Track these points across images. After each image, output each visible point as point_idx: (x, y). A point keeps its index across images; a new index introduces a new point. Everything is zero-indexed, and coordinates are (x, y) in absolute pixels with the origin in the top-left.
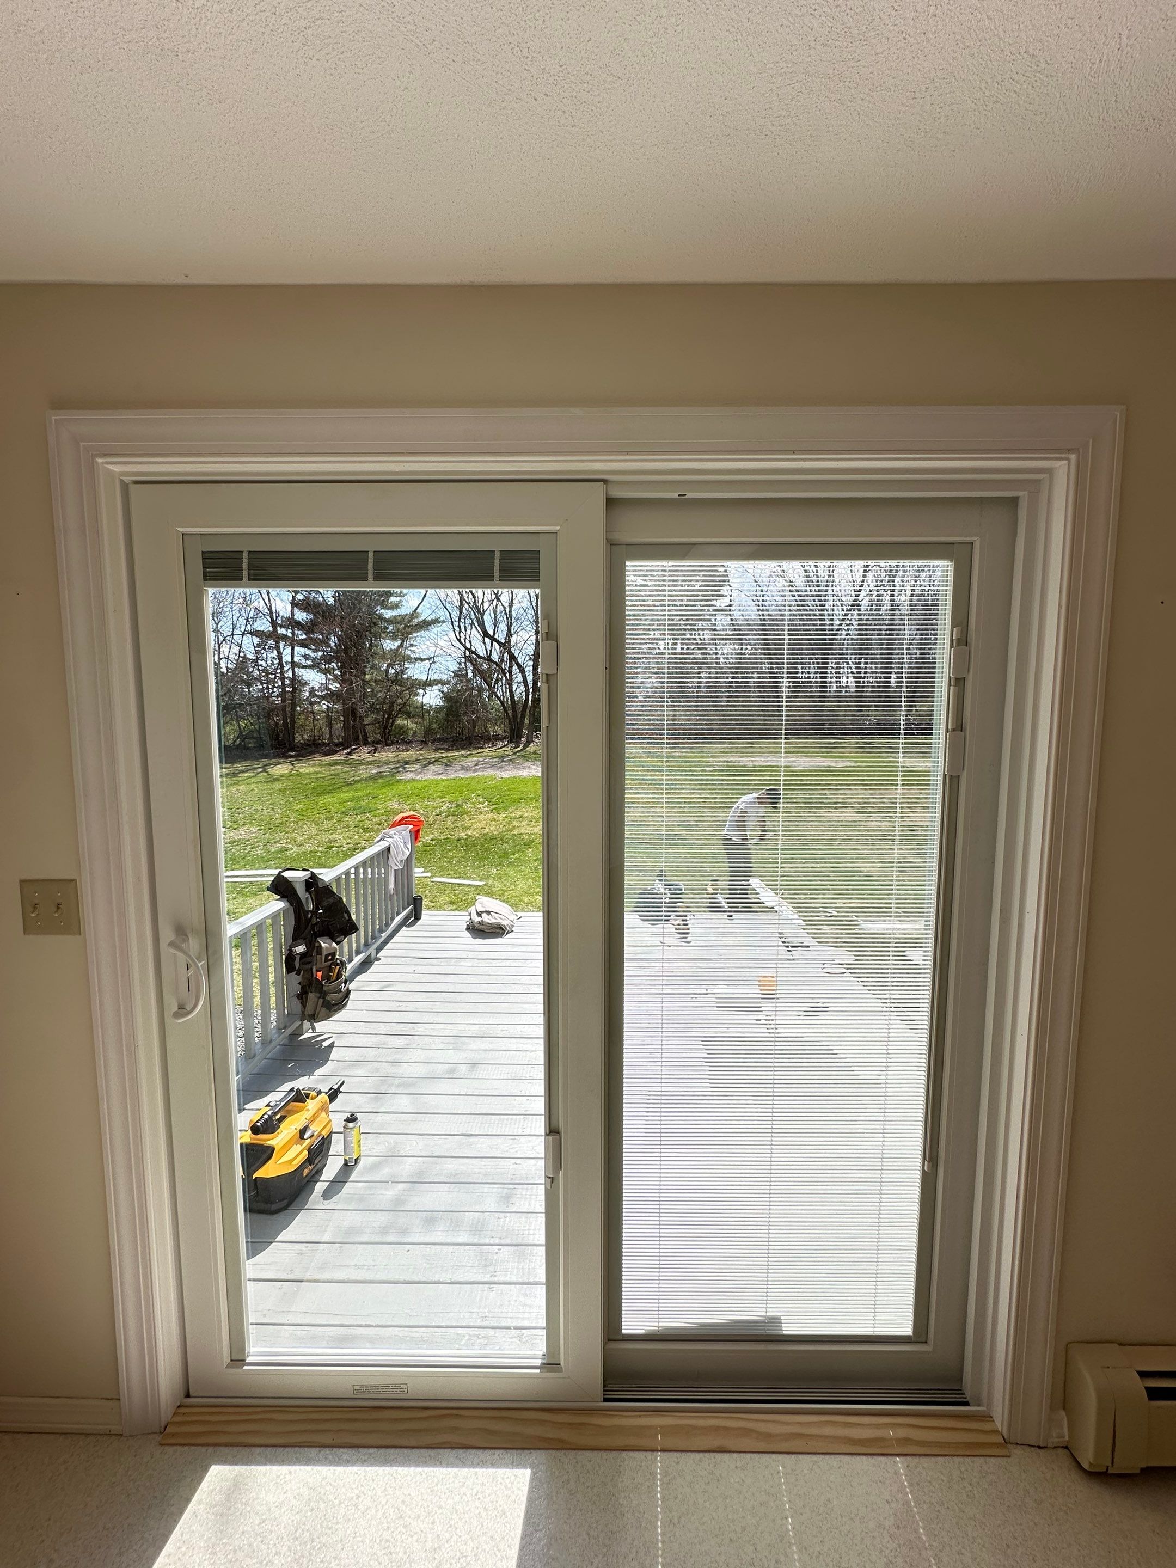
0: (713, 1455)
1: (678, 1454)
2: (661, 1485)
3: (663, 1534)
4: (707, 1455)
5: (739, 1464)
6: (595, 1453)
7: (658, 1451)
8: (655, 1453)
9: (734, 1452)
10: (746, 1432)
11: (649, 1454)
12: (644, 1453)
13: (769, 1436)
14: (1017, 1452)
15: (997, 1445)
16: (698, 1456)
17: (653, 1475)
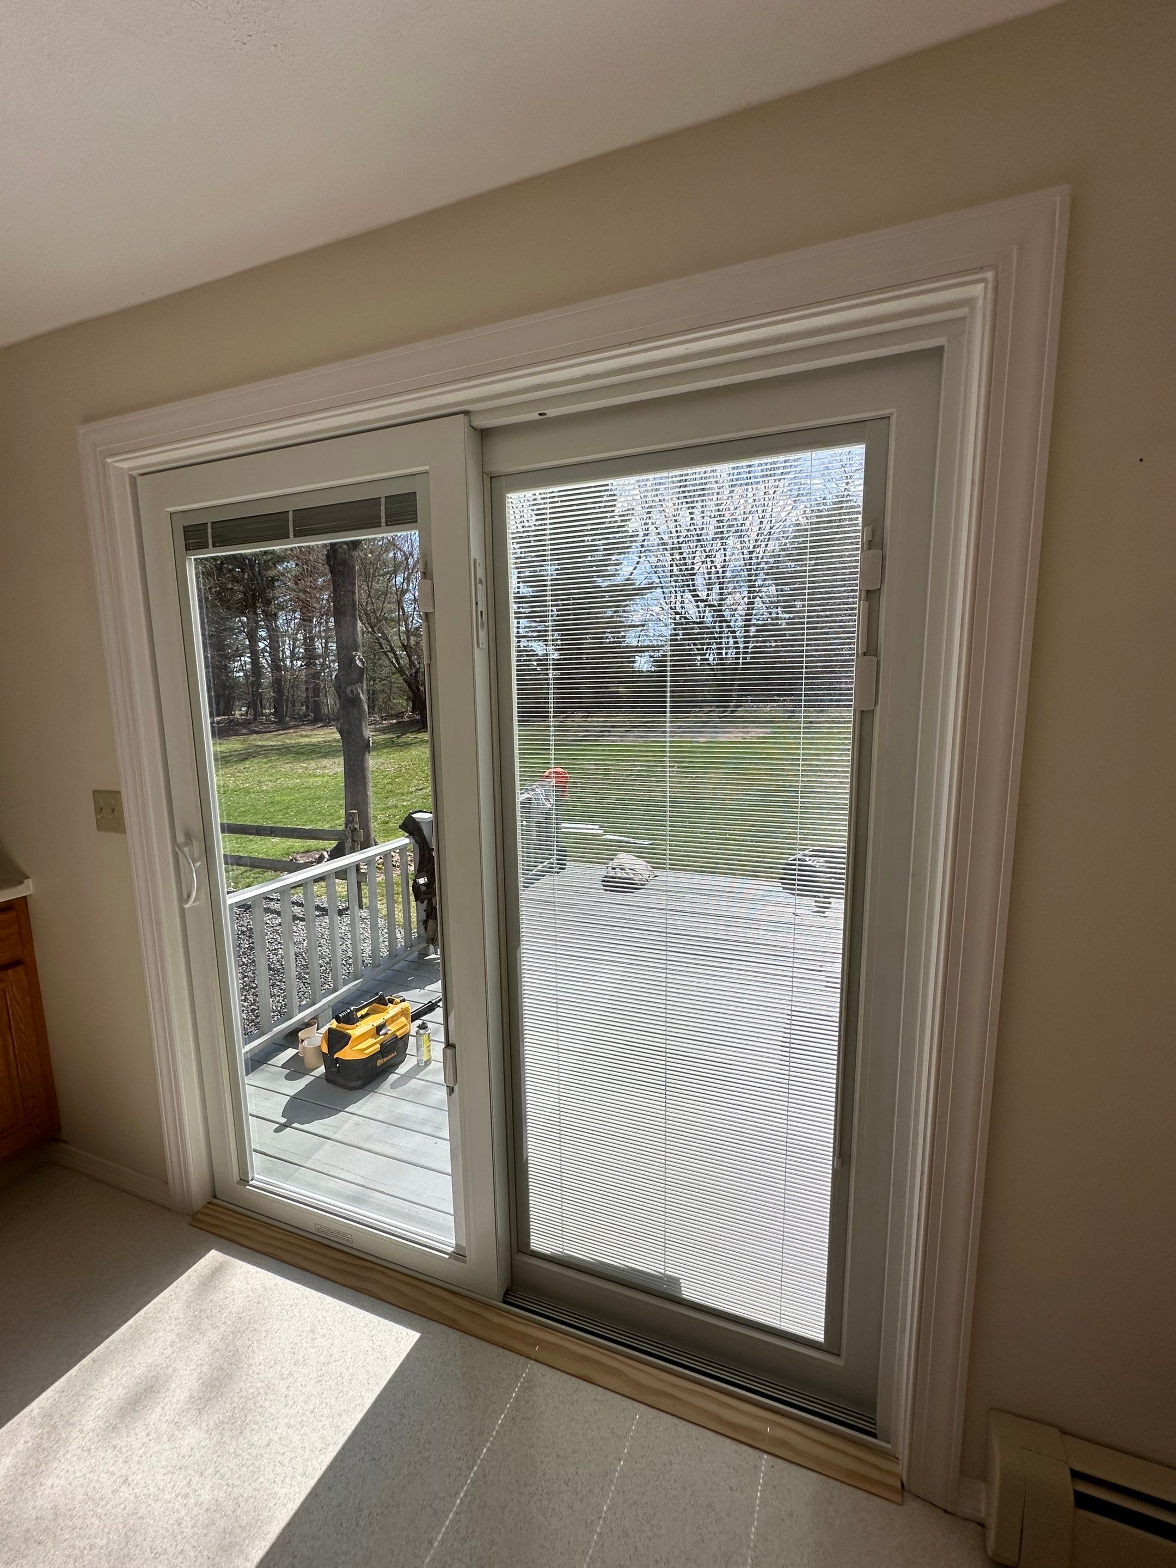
0: (579, 1380)
1: (548, 1369)
2: (521, 1387)
3: (502, 1425)
4: (574, 1379)
5: (599, 1398)
6: (478, 1341)
7: (531, 1359)
8: (528, 1360)
9: (599, 1386)
10: (618, 1373)
11: (523, 1358)
12: (519, 1357)
13: (638, 1385)
14: (913, 1505)
15: (890, 1488)
16: (565, 1376)
17: (518, 1377)
